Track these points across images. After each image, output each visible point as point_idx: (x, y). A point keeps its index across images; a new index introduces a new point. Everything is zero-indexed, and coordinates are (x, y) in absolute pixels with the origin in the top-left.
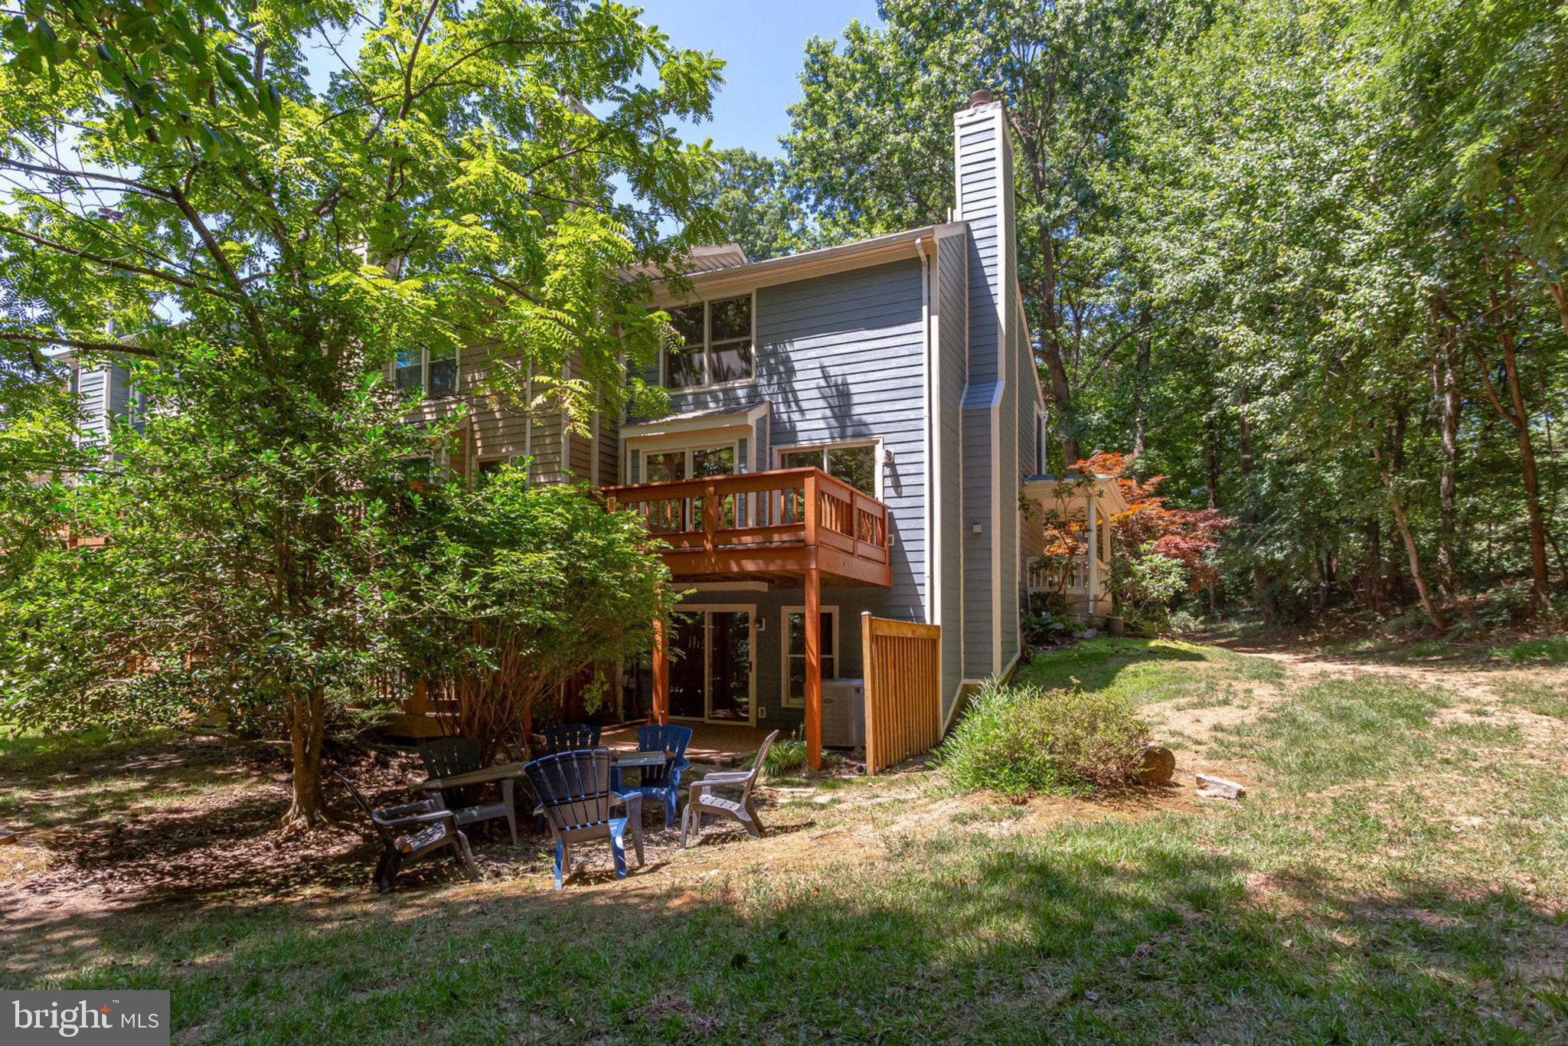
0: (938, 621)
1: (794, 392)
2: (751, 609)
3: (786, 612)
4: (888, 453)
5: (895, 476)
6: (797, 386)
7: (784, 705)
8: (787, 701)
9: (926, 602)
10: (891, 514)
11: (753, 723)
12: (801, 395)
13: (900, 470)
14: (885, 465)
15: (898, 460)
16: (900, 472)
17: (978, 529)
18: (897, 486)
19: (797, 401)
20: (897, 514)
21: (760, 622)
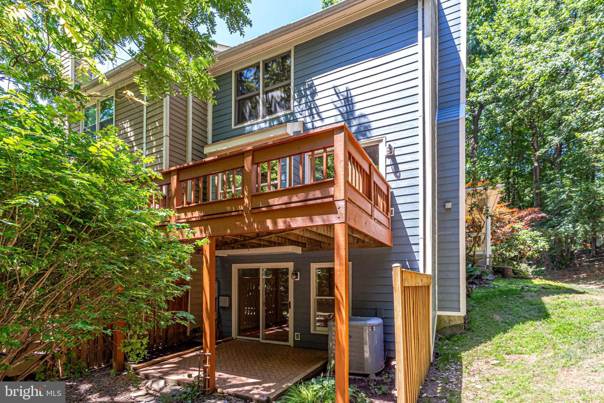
0: (429, 271)
1: (316, 107)
2: (290, 266)
3: (314, 267)
4: (390, 147)
5: (395, 165)
6: (318, 103)
7: (312, 331)
8: (316, 328)
9: (420, 257)
10: (392, 193)
11: (291, 343)
12: (321, 109)
13: (399, 160)
14: (388, 157)
15: (397, 152)
16: (398, 162)
17: (449, 205)
18: (396, 171)
19: (318, 114)
20: (396, 193)
21: (296, 275)
